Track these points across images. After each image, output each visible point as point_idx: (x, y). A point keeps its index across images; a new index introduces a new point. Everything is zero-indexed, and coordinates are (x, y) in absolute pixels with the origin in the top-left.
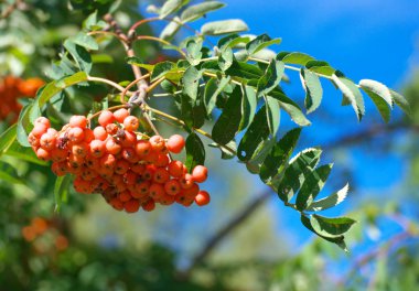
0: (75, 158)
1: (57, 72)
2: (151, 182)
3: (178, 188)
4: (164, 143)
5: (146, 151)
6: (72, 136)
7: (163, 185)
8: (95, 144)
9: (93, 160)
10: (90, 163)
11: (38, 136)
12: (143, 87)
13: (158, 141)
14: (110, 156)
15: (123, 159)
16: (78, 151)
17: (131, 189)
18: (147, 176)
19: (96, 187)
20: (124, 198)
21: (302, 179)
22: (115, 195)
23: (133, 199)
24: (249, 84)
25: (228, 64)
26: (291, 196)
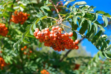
0: (46, 39)
1: (39, 15)
2: (64, 44)
3: (71, 46)
4: (68, 34)
5: (64, 36)
6: (45, 33)
7: (68, 45)
8: (51, 35)
9: (50, 39)
10: (50, 40)
11: (36, 33)
12: (61, 19)
13: (66, 34)
14: (55, 38)
15: (58, 38)
16: (47, 37)
17: (59, 46)
18: (64, 42)
19: (51, 45)
20: (57, 48)
21: (102, 44)
22: (55, 47)
23: (60, 48)
24: (90, 20)
25: (84, 15)
26: (100, 48)
